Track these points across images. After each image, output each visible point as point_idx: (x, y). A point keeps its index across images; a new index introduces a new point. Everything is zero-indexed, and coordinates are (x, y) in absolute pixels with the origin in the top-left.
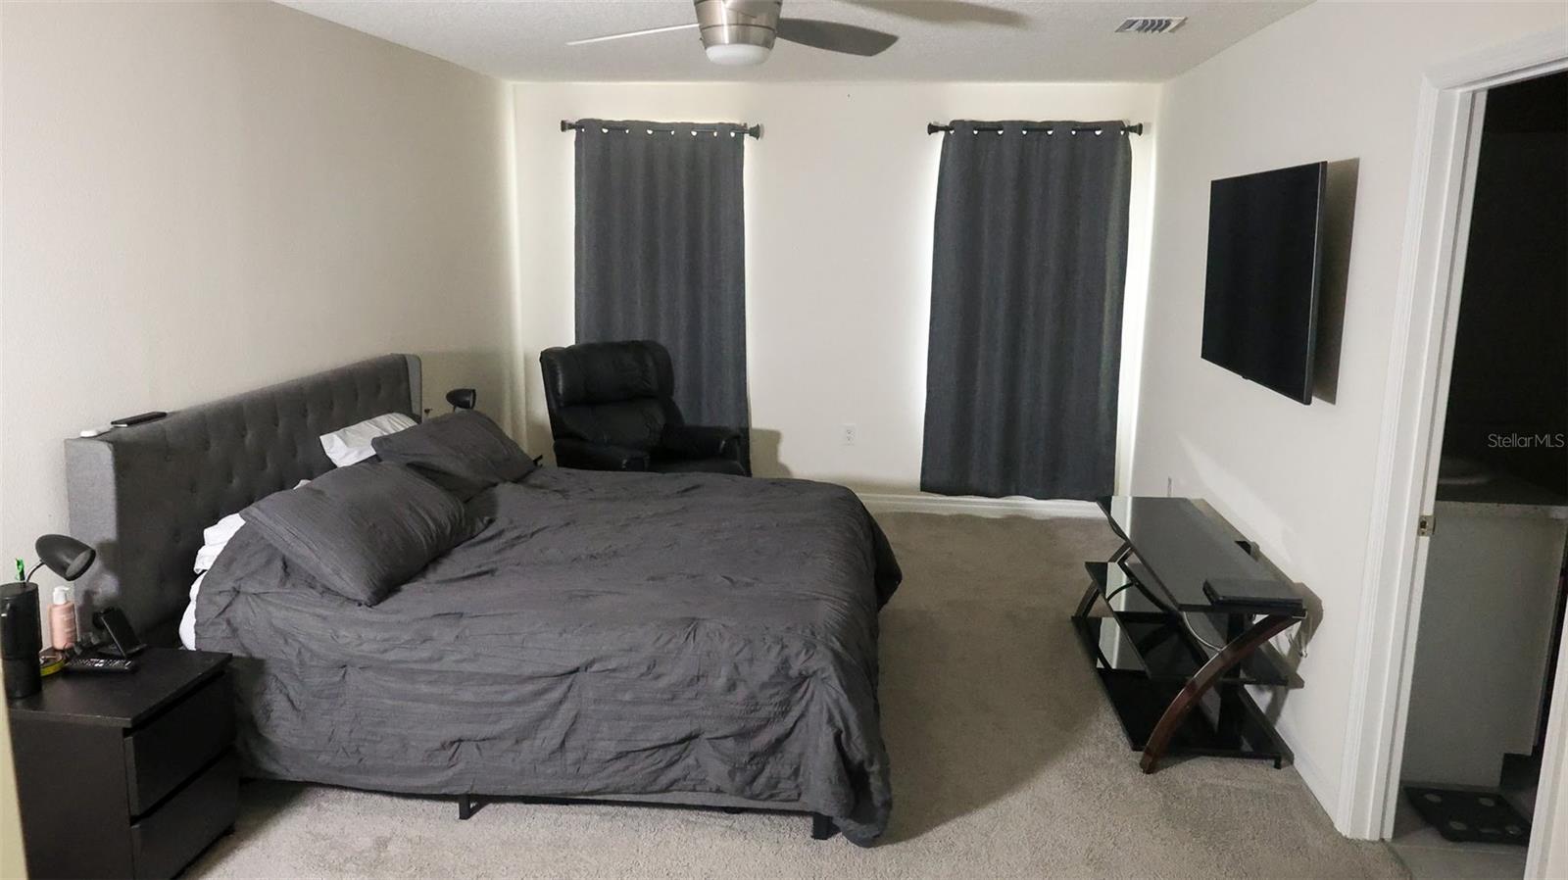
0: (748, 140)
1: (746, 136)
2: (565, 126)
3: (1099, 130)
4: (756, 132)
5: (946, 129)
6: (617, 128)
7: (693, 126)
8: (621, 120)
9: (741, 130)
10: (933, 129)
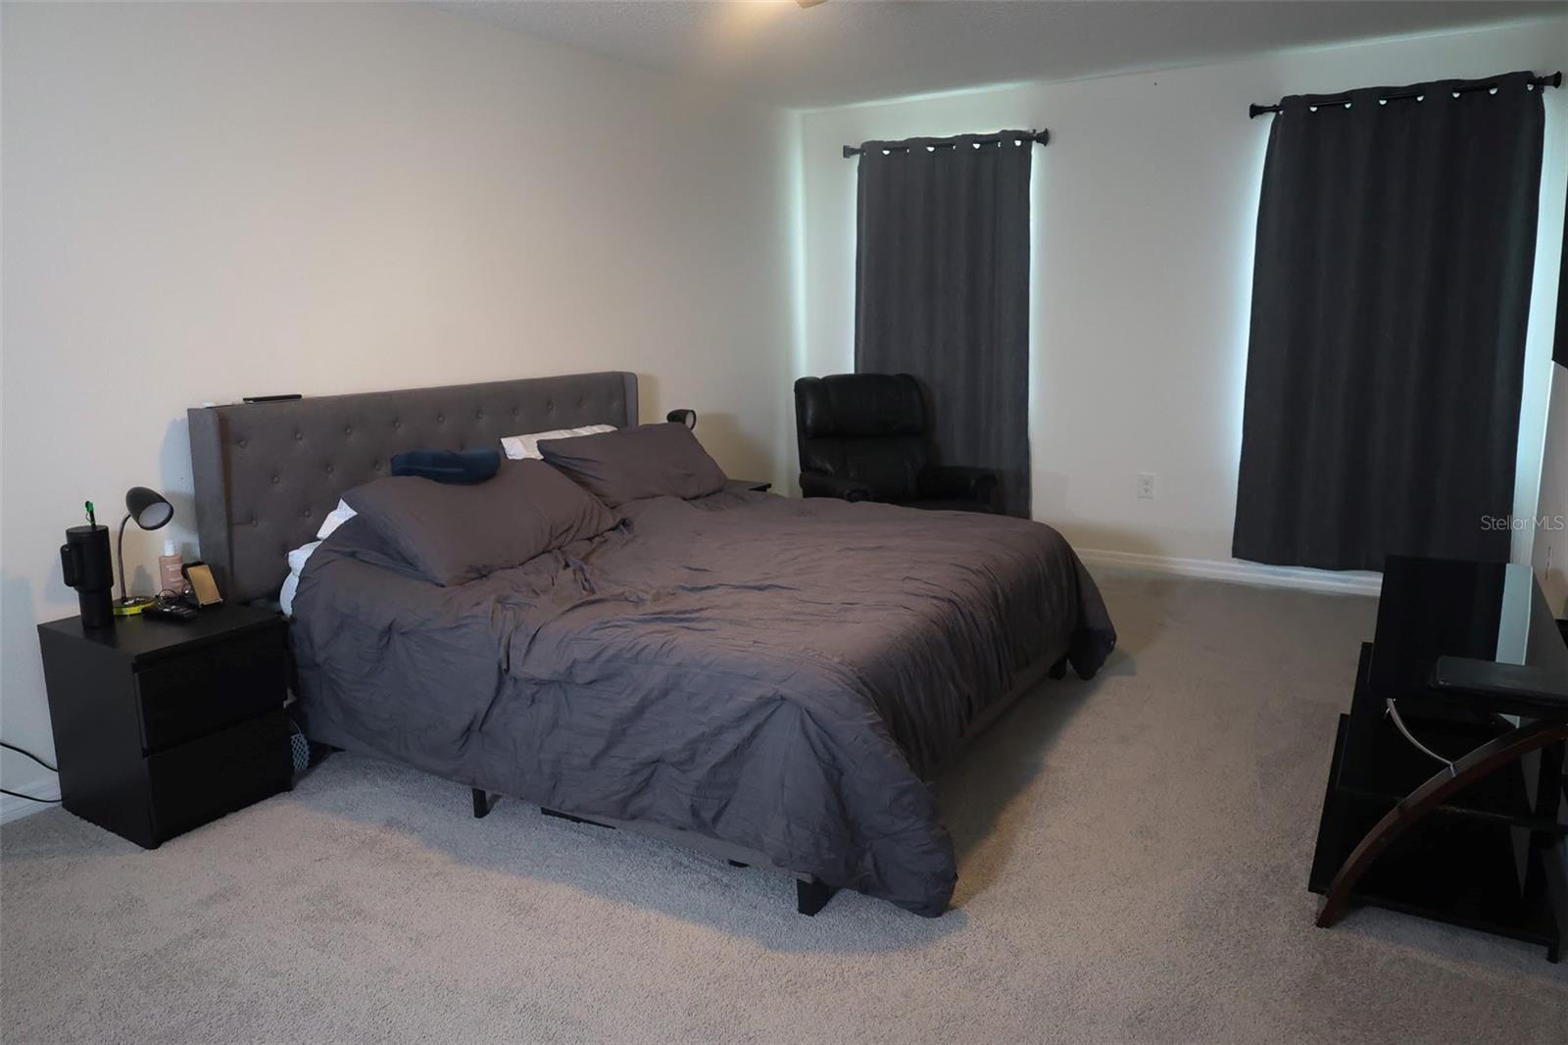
0: (1036, 149)
1: (1034, 143)
2: (848, 152)
3: (1493, 87)
4: (1044, 138)
5: (1275, 109)
6: (897, 148)
7: (976, 138)
8: (902, 139)
9: (1027, 138)
10: (1256, 111)
